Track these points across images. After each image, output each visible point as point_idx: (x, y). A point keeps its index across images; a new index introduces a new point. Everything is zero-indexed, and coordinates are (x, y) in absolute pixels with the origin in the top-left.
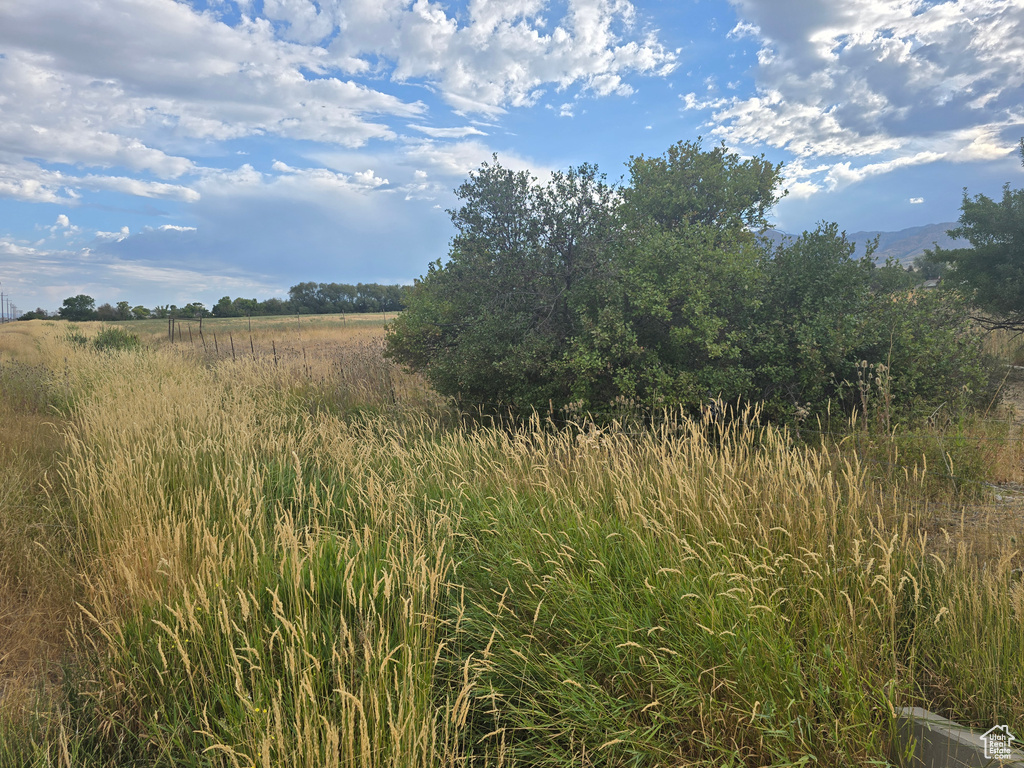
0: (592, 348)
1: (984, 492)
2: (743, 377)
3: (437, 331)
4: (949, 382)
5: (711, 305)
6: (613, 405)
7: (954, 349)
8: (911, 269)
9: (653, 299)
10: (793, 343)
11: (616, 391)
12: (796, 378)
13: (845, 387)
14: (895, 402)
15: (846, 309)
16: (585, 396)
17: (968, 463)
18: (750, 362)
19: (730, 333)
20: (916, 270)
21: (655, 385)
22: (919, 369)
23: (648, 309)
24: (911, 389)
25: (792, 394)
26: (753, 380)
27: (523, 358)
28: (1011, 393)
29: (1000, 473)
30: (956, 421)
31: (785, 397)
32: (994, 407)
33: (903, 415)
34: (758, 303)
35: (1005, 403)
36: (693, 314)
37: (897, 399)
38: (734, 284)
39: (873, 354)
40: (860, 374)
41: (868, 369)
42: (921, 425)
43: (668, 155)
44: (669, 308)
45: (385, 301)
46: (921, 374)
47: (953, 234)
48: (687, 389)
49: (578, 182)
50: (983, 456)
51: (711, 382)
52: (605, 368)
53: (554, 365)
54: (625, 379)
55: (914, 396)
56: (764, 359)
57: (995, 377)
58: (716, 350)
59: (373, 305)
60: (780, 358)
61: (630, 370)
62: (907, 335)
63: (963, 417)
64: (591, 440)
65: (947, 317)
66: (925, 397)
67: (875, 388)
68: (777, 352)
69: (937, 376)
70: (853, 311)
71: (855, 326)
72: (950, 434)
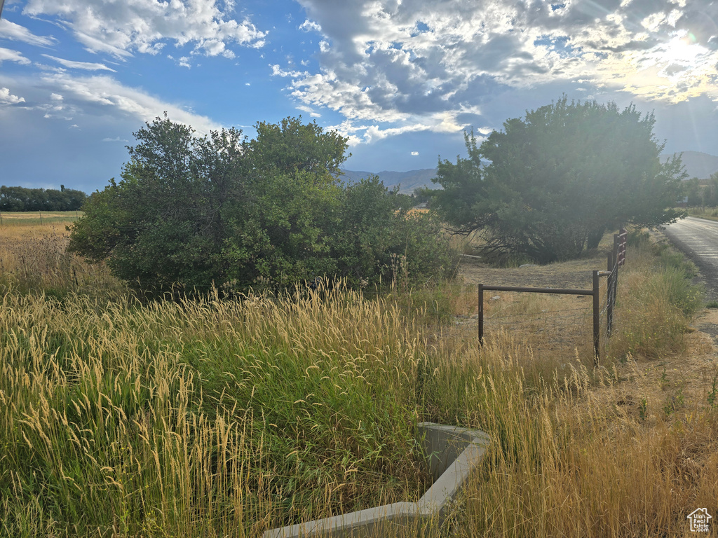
0: (241, 246)
1: (451, 321)
2: (331, 263)
3: (116, 232)
4: (434, 264)
5: (313, 221)
6: (255, 282)
7: (436, 247)
8: (412, 196)
9: (279, 216)
10: (358, 243)
11: (257, 273)
12: (359, 264)
13: (385, 268)
14: (409, 276)
15: (385, 224)
16: (236, 277)
17: (443, 306)
18: (334, 254)
19: (324, 237)
20: (415, 197)
21: (281, 269)
22: (420, 258)
23: (276, 222)
24: (416, 269)
25: (358, 272)
26: (338, 265)
27: (192, 251)
28: (462, 269)
29: (458, 311)
30: (437, 285)
31: (354, 274)
32: (455, 277)
33: (413, 283)
34: (339, 220)
35: (460, 275)
36: (303, 225)
37: (410, 274)
38: (326, 208)
39: (398, 250)
40: (392, 260)
41: (396, 259)
42: (422, 288)
43: (281, 124)
44: (290, 221)
45: (30, 201)
46: (421, 261)
47: (434, 181)
48: (301, 271)
49: (229, 139)
50: (450, 302)
51: (314, 266)
52: (250, 259)
53: (216, 257)
54: (262, 265)
55: (418, 272)
56: (342, 253)
57: (455, 261)
58: (318, 248)
59: (17, 204)
60: (351, 252)
61: (265, 259)
62: (414, 240)
63: (441, 282)
64: (253, 303)
65: (432, 229)
66: (423, 272)
67: (400, 269)
68: (349, 248)
69: (428, 261)
70: (387, 226)
71: (389, 234)
72: (435, 292)
